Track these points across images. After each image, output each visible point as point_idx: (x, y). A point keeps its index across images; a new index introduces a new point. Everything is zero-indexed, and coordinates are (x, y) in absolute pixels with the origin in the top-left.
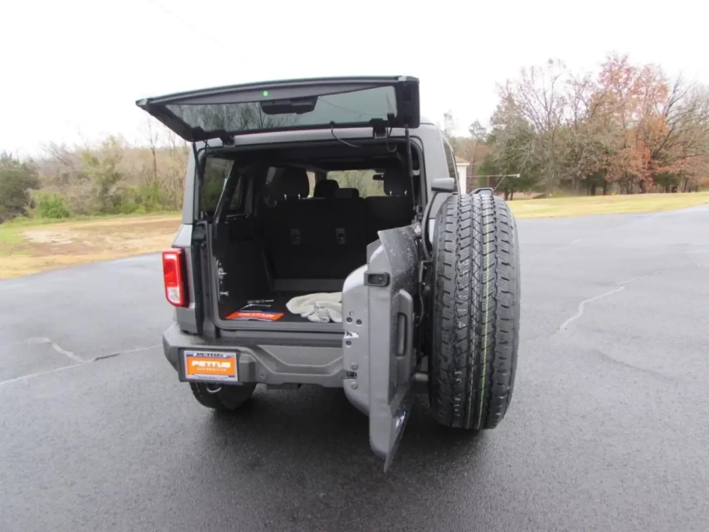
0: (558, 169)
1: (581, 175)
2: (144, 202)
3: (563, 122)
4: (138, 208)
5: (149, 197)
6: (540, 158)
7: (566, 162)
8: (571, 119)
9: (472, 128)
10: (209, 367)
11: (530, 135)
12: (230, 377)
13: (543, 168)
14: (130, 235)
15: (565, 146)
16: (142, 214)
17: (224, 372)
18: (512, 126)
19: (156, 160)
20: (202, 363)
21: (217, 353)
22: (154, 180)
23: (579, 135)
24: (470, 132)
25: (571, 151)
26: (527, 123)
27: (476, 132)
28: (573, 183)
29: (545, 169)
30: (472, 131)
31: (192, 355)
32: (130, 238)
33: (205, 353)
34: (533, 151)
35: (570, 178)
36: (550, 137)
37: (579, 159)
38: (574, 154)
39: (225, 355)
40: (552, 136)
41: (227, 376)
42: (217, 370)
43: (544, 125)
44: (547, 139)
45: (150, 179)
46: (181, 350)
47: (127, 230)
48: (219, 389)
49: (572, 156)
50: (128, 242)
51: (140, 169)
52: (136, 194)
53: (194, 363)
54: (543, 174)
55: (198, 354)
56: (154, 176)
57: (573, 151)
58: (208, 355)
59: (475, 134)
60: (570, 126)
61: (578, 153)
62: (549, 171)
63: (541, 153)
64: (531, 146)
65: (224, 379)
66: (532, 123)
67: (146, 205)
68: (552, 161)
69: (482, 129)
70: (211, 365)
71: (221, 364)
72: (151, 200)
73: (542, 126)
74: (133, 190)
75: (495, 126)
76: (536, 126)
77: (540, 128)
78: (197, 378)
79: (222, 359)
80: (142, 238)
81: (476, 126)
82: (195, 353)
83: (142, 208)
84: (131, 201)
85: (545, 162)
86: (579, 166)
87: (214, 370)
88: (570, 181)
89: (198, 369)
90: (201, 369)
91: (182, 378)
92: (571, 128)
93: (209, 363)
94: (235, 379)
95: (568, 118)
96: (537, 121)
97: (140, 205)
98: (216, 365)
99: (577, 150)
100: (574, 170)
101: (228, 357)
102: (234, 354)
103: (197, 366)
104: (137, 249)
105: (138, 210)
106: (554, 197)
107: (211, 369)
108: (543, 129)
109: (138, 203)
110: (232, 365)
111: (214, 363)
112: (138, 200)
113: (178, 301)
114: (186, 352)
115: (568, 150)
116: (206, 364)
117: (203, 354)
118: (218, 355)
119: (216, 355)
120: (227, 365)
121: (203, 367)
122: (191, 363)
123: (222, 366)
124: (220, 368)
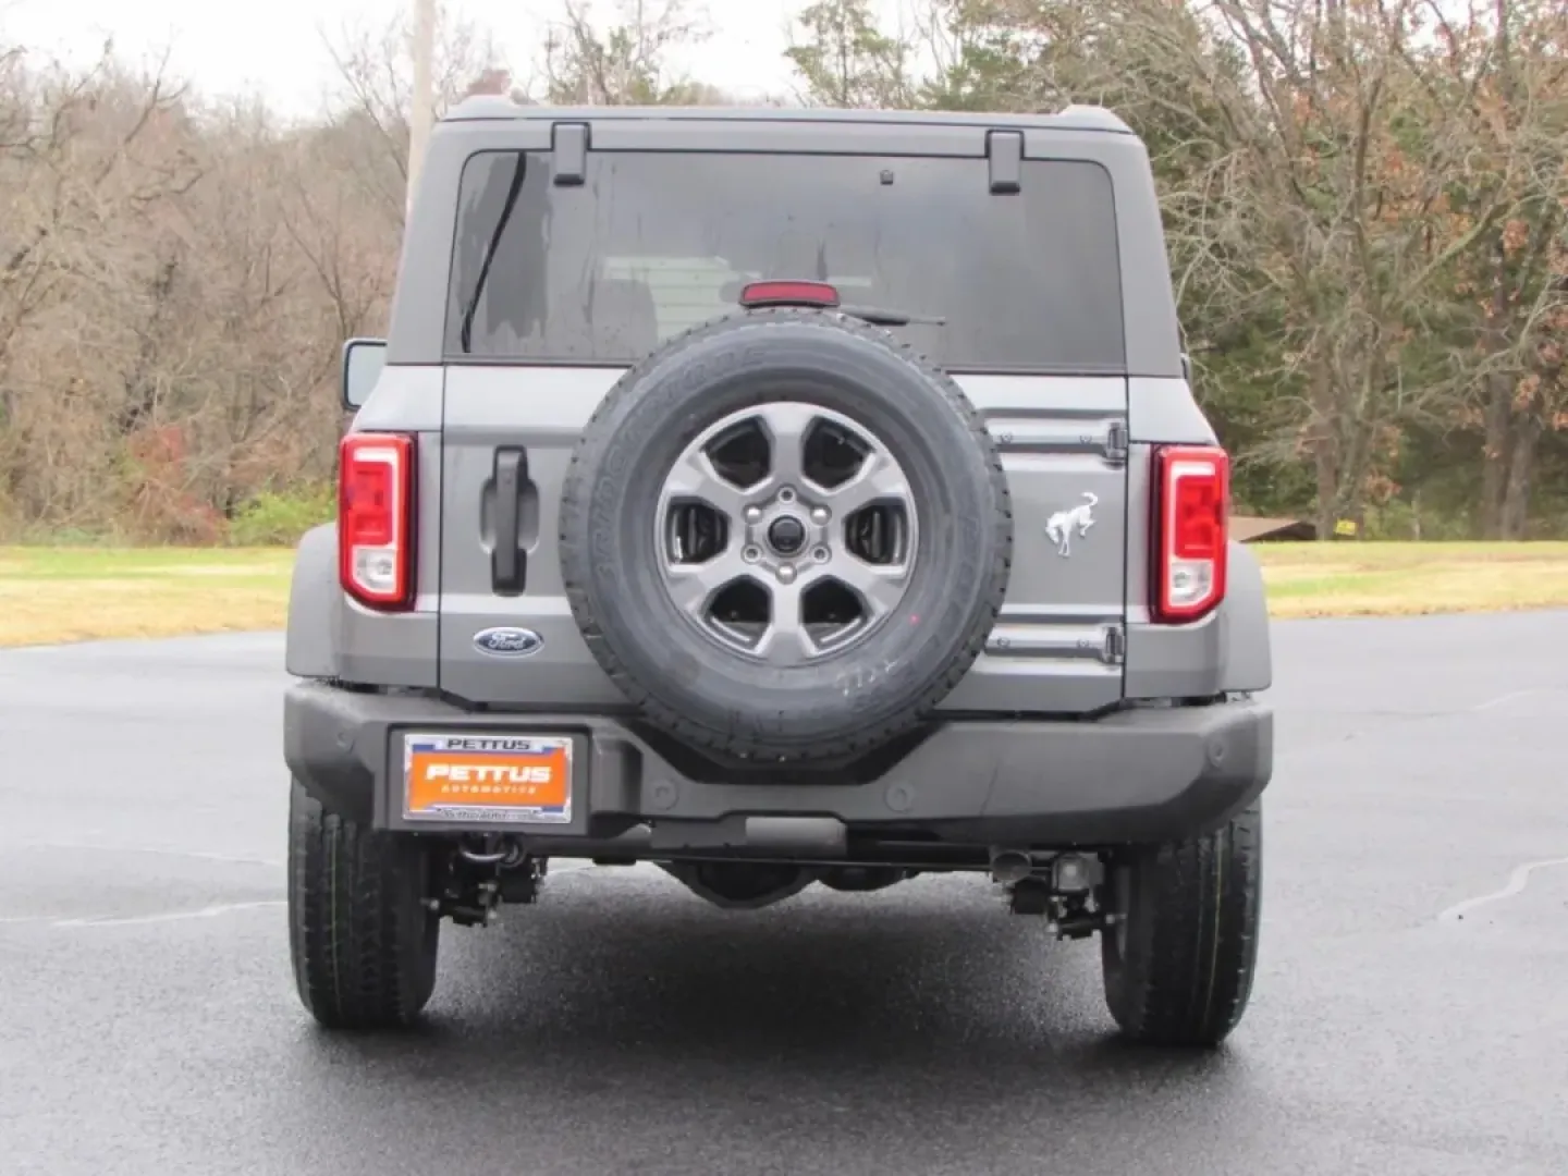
0: (1392, 356)
1: (1538, 403)
3: (1423, 39)
6: (1277, 270)
7: (1443, 308)
8: (1474, 29)
9: (805, 37)
10: (481, 784)
11: (1208, 115)
12: (545, 810)
13: (1296, 343)
15: (1441, 201)
17: (526, 795)
18: (1088, 46)
20: (459, 772)
21: (510, 738)
23: (1525, 133)
24: (791, 63)
25: (1477, 240)
26: (1190, 30)
27: (831, 64)
28: (1491, 451)
29: (1312, 345)
30: (804, 58)
31: (429, 748)
33: (475, 739)
34: (1229, 227)
35: (1473, 418)
36: (1344, 138)
37: (1528, 299)
38: (1496, 261)
39: (538, 743)
40: (1354, 134)
42: (507, 789)
43: (1301, 54)
44: (1316, 147)
46: (395, 729)
48: (502, 853)
49: (1485, 274)
53: (434, 771)
54: (1296, 385)
55: (451, 743)
57: (1489, 237)
58: (484, 743)
59: (828, 83)
60: (1469, 75)
61: (1520, 251)
62: (1337, 362)
63: (1285, 241)
64: (1216, 189)
66: (1226, 35)
68: (1354, 300)
69: (878, 48)
70: (490, 775)
71: (520, 774)
73: (1287, 59)
75: (984, 36)
76: (1249, 57)
77: (1278, 70)
78: (442, 816)
79: (527, 759)
81: (839, 27)
82: (440, 740)
85: (1310, 300)
86: (1524, 337)
87: (497, 790)
88: (1469, 441)
89: (445, 789)
90: (456, 789)
92: (1475, 85)
93: (482, 771)
94: (561, 817)
95: (1459, 17)
96: (1256, 23)
98: (506, 775)
99: (1512, 232)
100: (1491, 363)
101: (547, 750)
102: (566, 743)
103: (443, 780)
106: (1363, 534)
107: (486, 789)
108: (1293, 78)
110: (558, 777)
111: (498, 771)
113: (389, 588)
114: (412, 739)
115: (1459, 234)
116: (473, 774)
117: (465, 743)
118: (514, 744)
119: (509, 745)
120: (542, 774)
121: (460, 783)
122: (424, 771)
123: (525, 778)
124: (518, 785)
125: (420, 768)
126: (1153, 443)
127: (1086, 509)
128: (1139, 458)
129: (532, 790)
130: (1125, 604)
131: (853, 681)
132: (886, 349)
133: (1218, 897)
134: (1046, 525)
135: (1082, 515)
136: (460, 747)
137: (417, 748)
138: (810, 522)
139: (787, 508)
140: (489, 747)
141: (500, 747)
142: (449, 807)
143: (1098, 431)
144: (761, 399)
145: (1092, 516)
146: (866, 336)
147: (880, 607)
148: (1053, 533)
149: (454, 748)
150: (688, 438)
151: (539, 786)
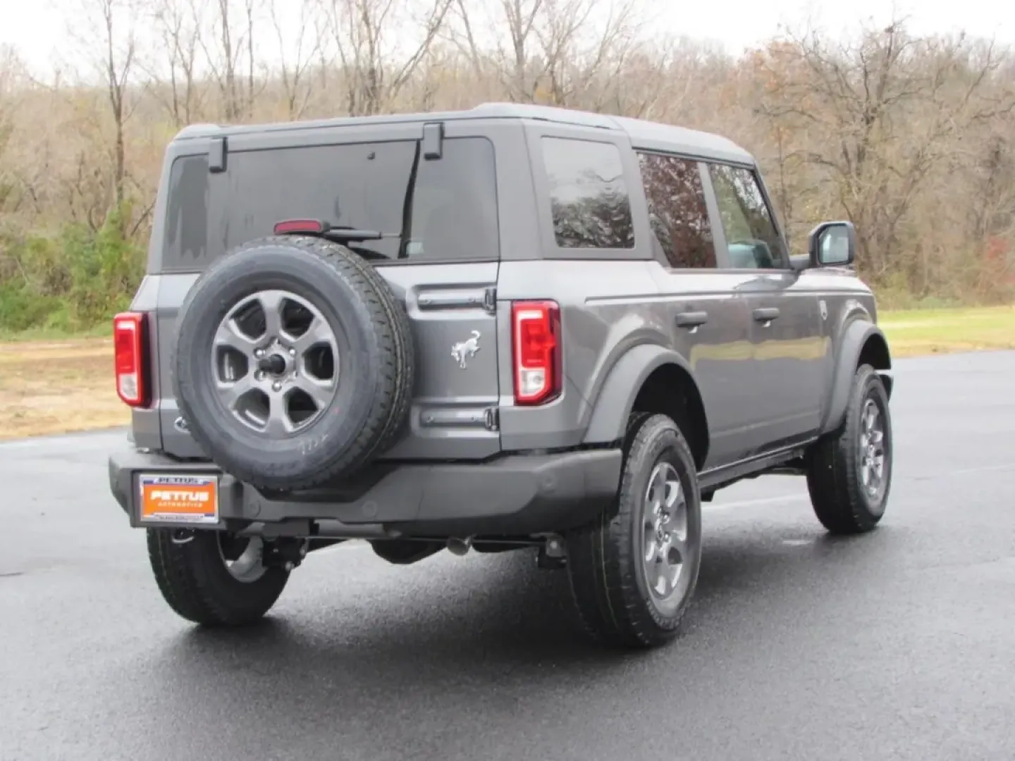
2: (75, 288)
4: (53, 308)
5: (94, 272)
10: (176, 502)
12: (207, 515)
14: (34, 385)
16: (67, 329)
17: (197, 507)
19: (124, 139)
20: (166, 495)
21: (188, 477)
22: (112, 212)
31: (151, 482)
32: (33, 393)
33: (172, 477)
39: (201, 479)
41: (203, 515)
42: (188, 504)
45: (98, 207)
46: (135, 472)
47: (19, 373)
48: (190, 539)
50: (27, 402)
51: (69, 169)
52: (49, 262)
53: (155, 494)
55: (160, 480)
56: (115, 195)
58: (176, 480)
65: (198, 519)
67: (83, 299)
70: (180, 497)
71: (194, 496)
72: (101, 281)
74: (39, 247)
78: (158, 519)
79: (196, 488)
80: (67, 392)
82: (155, 478)
83: (68, 309)
84: (34, 284)
87: (184, 505)
90: (165, 504)
91: (135, 523)
93: (177, 494)
94: (214, 520)
97: (62, 299)
98: (187, 497)
101: (205, 483)
102: (214, 478)
103: (159, 500)
104: (53, 420)
105: (53, 318)
107: (179, 504)
109: (56, 291)
110: (211, 498)
111: (184, 494)
112: (58, 282)
113: (134, 396)
114: (143, 477)
116: (173, 497)
117: (167, 480)
118: (190, 480)
119: (188, 481)
120: (203, 496)
121: (167, 501)
122: (150, 495)
123: (196, 499)
124: (193, 502)
125: (147, 494)
126: (512, 301)
127: (474, 341)
128: (504, 309)
129: (200, 505)
130: (499, 395)
131: (307, 446)
132: (317, 258)
133: (603, 563)
134: (451, 351)
135: (472, 344)
136: (165, 482)
137: (145, 483)
138: (287, 357)
139: (276, 349)
140: (178, 482)
141: (183, 482)
142: (161, 514)
143: (479, 295)
144: (256, 289)
145: (477, 345)
146: (308, 251)
147: (321, 404)
148: (455, 354)
149: (163, 482)
150: (223, 313)
151: (203, 503)
